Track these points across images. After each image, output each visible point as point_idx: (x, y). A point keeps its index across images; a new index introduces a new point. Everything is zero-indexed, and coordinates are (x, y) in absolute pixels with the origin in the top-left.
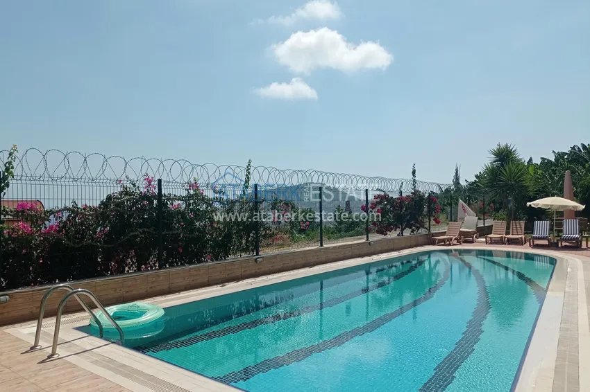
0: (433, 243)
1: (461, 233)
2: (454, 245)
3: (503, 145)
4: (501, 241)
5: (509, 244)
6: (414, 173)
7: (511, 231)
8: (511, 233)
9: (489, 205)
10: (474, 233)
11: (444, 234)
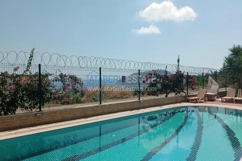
0: (188, 101)
1: (206, 96)
2: (201, 102)
3: (236, 45)
4: (231, 101)
5: (236, 103)
6: (178, 61)
7: (238, 95)
8: (238, 96)
9: (229, 79)
10: (215, 95)
11: (196, 96)
